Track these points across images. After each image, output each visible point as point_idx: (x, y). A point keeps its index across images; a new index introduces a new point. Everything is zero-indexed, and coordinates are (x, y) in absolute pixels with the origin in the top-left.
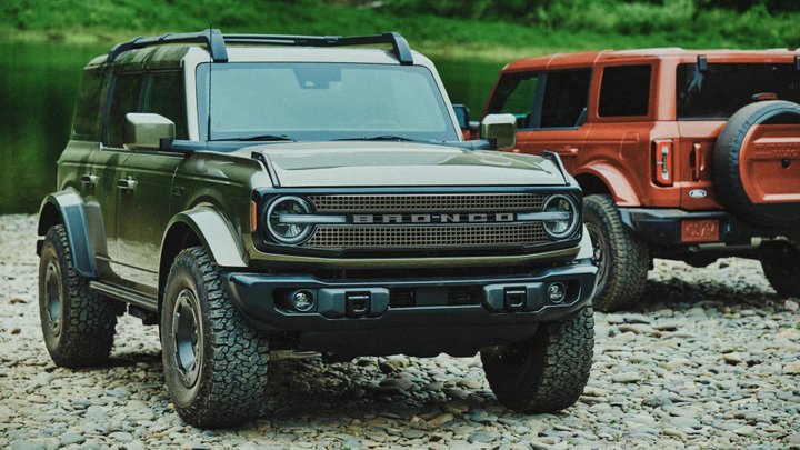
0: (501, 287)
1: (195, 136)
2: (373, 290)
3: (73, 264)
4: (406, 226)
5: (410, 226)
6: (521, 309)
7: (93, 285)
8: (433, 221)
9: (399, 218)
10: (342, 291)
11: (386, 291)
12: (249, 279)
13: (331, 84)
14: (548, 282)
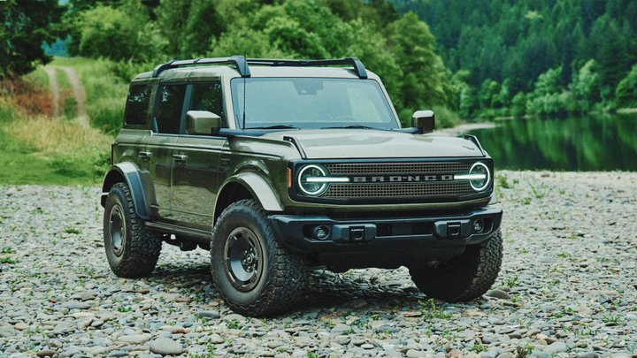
0: (445, 222)
1: (233, 126)
2: (367, 226)
3: (134, 209)
4: (386, 184)
5: (389, 184)
6: (458, 237)
7: (148, 224)
8: (403, 180)
9: (382, 179)
10: (347, 226)
11: (374, 226)
12: (286, 219)
13: (318, 91)
14: (473, 219)
